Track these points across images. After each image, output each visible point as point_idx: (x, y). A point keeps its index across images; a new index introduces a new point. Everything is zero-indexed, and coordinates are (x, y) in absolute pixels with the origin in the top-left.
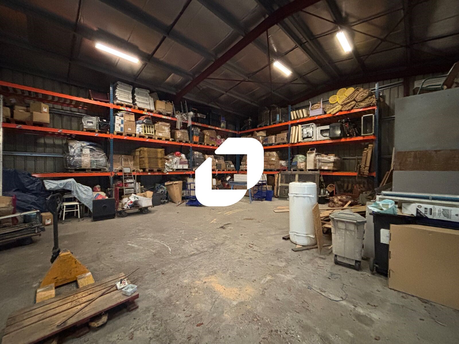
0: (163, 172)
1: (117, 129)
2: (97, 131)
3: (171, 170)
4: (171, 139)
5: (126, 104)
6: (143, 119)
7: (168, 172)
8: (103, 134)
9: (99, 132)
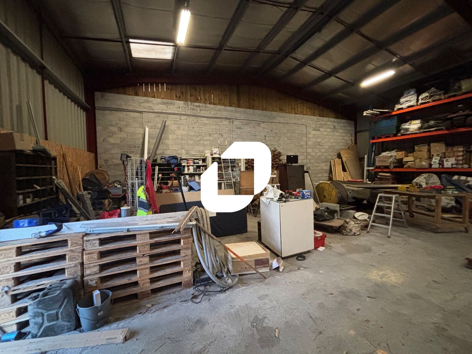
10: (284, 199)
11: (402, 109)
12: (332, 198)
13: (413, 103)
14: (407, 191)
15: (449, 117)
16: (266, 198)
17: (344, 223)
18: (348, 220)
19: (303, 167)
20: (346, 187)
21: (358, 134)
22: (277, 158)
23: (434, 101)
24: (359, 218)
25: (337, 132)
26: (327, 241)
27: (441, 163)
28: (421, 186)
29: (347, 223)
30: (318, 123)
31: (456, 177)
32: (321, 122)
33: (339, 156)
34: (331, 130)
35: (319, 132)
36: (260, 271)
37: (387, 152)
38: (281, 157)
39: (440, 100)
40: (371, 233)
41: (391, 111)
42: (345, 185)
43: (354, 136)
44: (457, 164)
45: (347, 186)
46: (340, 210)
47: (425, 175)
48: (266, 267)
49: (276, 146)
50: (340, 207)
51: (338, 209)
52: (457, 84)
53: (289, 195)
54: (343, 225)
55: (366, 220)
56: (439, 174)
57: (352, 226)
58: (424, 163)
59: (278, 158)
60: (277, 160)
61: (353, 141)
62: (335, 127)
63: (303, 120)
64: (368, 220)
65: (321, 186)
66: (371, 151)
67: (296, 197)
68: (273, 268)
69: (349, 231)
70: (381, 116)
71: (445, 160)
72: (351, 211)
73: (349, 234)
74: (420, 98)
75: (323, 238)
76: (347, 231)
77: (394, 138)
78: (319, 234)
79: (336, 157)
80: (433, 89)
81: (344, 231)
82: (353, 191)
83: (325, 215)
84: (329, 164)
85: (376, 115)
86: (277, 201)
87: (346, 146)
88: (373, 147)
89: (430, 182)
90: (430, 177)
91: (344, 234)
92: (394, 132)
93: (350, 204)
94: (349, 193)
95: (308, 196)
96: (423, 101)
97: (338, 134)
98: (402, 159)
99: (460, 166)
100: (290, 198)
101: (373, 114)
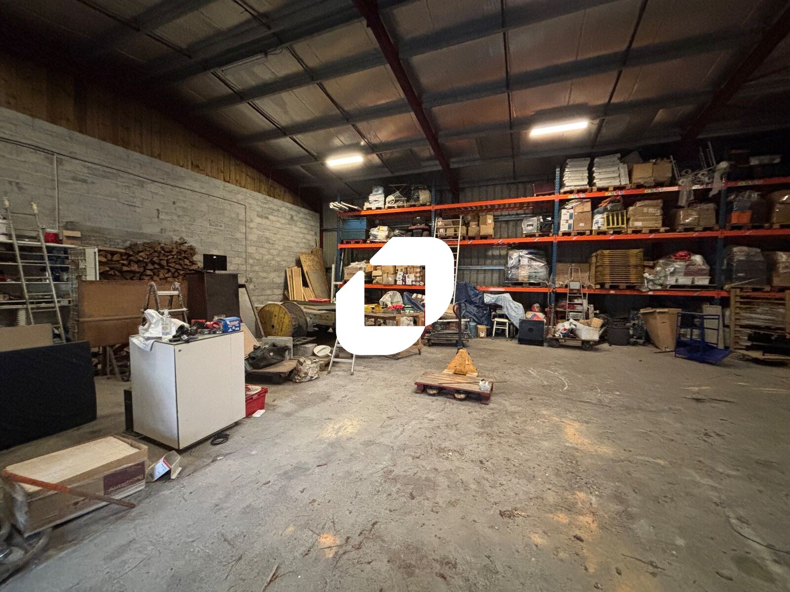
0: (639, 290)
1: (564, 228)
2: (537, 235)
3: (659, 288)
4: (662, 229)
5: (578, 188)
6: (606, 204)
7: (651, 290)
8: (545, 237)
9: (540, 236)
10: (185, 337)
11: (370, 209)
12: (284, 329)
13: (381, 205)
14: (372, 312)
15: (410, 228)
16: (143, 337)
17: (297, 365)
18: (302, 360)
19: (235, 277)
20: (305, 310)
21: (324, 233)
22: (185, 258)
23: (398, 207)
24: (319, 355)
25: (296, 226)
26: (268, 398)
27: (404, 280)
28: (386, 305)
29: (301, 364)
30: (266, 206)
31: (414, 295)
32: (271, 206)
33: (299, 263)
34: (287, 221)
35: (268, 222)
36: (118, 497)
37: (357, 263)
38: (196, 256)
39: (403, 207)
40: (333, 373)
41: (360, 209)
42: (302, 307)
43: (318, 234)
44: (416, 281)
45: (305, 308)
46: (294, 346)
47: (391, 293)
48: (139, 480)
49: (184, 235)
50: (294, 340)
51: (290, 345)
52: (416, 194)
53: (198, 328)
54: (295, 369)
55: (328, 356)
56: (401, 291)
57: (307, 367)
58: (391, 279)
59: (188, 259)
60: (187, 262)
61: (318, 244)
62: (292, 217)
63: (240, 197)
64: (330, 355)
65: (267, 309)
66: (339, 259)
67: (212, 331)
68: (156, 478)
69: (303, 375)
70: (350, 214)
71: (407, 275)
72: (310, 346)
73: (304, 380)
74: (388, 199)
75: (262, 394)
76: (301, 377)
77: (364, 246)
78: (256, 390)
79: (294, 264)
80: (398, 193)
81: (296, 377)
82: (315, 315)
83: (269, 357)
84: (283, 274)
85: (345, 211)
86: (170, 341)
87: (308, 249)
88: (341, 255)
89: (395, 301)
90: (394, 295)
91: (297, 381)
92: (364, 237)
93: (309, 334)
94: (308, 320)
95: (234, 328)
96: (390, 205)
97: (296, 229)
98: (371, 272)
99: (418, 284)
100: (200, 333)
101: (341, 209)
